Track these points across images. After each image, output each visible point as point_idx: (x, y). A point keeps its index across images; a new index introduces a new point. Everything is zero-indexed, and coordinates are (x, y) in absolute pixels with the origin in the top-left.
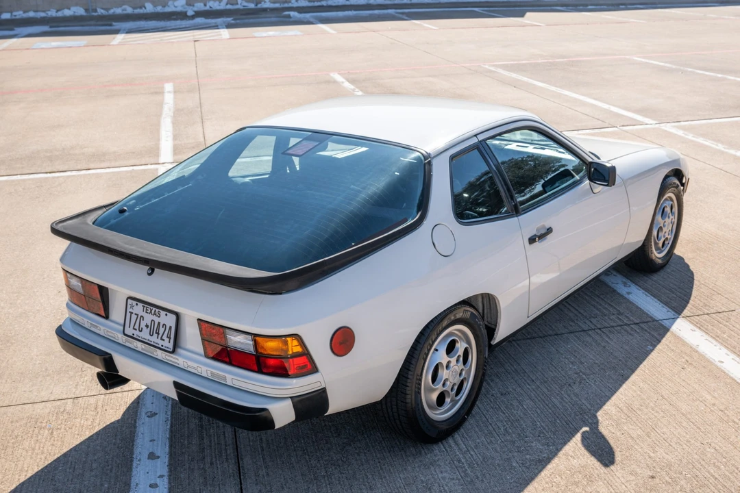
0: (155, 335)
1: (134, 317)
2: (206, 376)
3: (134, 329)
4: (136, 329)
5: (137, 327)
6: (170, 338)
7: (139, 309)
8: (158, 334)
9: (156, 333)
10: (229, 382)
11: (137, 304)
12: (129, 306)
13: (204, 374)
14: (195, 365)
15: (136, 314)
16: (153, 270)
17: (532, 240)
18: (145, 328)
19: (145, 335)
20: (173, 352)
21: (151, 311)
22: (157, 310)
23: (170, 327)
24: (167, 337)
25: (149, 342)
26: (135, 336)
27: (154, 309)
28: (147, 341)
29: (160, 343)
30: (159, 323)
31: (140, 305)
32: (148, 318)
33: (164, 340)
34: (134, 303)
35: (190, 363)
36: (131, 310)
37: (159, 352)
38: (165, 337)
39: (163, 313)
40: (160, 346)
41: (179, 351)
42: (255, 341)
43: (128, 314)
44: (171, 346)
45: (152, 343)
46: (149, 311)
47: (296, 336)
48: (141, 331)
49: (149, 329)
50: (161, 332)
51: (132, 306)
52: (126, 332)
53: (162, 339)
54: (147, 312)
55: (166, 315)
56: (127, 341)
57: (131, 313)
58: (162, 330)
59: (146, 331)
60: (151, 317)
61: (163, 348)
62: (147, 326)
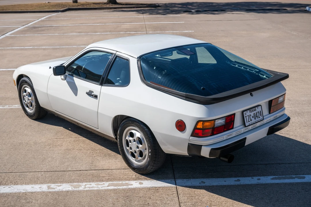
0: (256, 118)
1: (247, 117)
2: (272, 120)
3: (249, 122)
5: (250, 120)
8: (257, 117)
10: (278, 116)
12: (244, 115)
14: (269, 118)
19: (254, 121)
22: (254, 108)
23: (260, 111)
26: (251, 124)
27: (253, 109)
28: (255, 122)
29: (259, 119)
30: (256, 113)
31: (248, 111)
32: (252, 114)
34: (246, 112)
36: (246, 116)
38: (260, 116)
40: (259, 120)
43: (245, 118)
44: (262, 118)
48: (251, 121)
50: (258, 116)
51: (246, 114)
52: (246, 125)
53: (259, 117)
54: (251, 112)
55: (258, 108)
56: (245, 129)
57: (246, 117)
58: (258, 114)
59: (253, 119)
60: (253, 113)
61: (261, 120)
62: (253, 117)
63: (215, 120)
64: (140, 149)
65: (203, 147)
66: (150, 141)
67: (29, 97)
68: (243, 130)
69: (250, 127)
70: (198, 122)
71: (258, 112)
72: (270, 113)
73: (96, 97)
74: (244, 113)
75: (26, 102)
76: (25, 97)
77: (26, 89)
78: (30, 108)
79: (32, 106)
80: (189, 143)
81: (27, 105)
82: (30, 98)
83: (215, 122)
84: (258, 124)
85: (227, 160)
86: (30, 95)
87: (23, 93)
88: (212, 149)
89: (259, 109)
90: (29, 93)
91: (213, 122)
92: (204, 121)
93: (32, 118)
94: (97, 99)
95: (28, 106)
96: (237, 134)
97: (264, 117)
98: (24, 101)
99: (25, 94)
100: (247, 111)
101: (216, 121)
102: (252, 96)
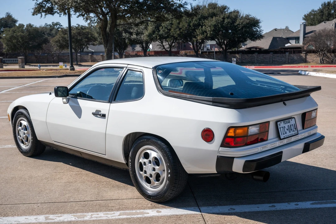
0: (291, 131)
1: (282, 129)
4: (284, 134)
6: (296, 129)
12: (278, 125)
13: (306, 136)
14: (304, 134)
15: (282, 127)
19: (288, 134)
20: (298, 134)
21: (287, 122)
22: (288, 120)
23: (294, 124)
25: (290, 136)
26: (285, 137)
27: (287, 120)
29: (293, 133)
30: (290, 125)
31: (282, 122)
32: (286, 126)
33: (294, 131)
34: (280, 122)
35: (302, 135)
36: (280, 127)
37: (293, 137)
43: (279, 129)
48: (286, 133)
50: (292, 129)
51: (280, 124)
52: (281, 138)
54: (285, 124)
55: (291, 120)
56: (280, 143)
57: (280, 128)
58: (292, 127)
59: (288, 132)
61: (295, 134)
62: (287, 130)
63: (248, 126)
64: (157, 171)
65: (235, 159)
66: (170, 159)
67: (24, 130)
68: (278, 143)
69: (285, 141)
70: (229, 129)
71: (292, 124)
72: (303, 128)
73: (104, 116)
74: (278, 123)
75: (21, 137)
76: (20, 131)
77: (22, 122)
78: (26, 144)
79: (27, 140)
80: (218, 156)
81: (22, 140)
82: (26, 132)
83: (248, 128)
84: (293, 139)
85: (261, 178)
86: (26, 129)
87: (18, 127)
88: (246, 162)
89: (292, 122)
90: (25, 127)
91: (246, 128)
92: (236, 128)
93: (26, 155)
94: (105, 119)
95: (23, 142)
96: (272, 147)
97: (299, 132)
98: (19, 137)
99: (20, 128)
101: (250, 127)
102: (286, 105)
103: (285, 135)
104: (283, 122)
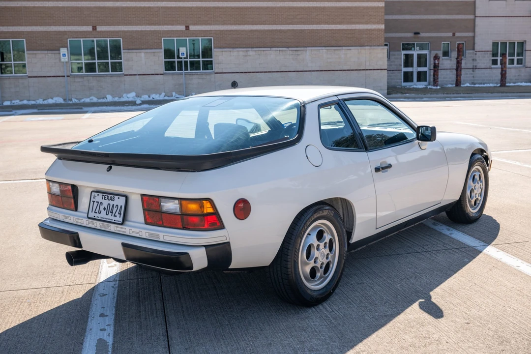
0: (110, 214)
1: (96, 204)
2: (145, 237)
3: (95, 212)
4: (96, 213)
5: (97, 211)
6: (120, 214)
7: (99, 198)
8: (112, 213)
9: (111, 212)
10: (161, 239)
11: (98, 195)
12: (92, 197)
13: (144, 236)
14: (137, 230)
15: (97, 202)
16: (110, 168)
17: (377, 170)
18: (103, 210)
19: (103, 215)
20: (122, 224)
21: (108, 197)
22: (112, 196)
23: (121, 206)
24: (119, 214)
25: (106, 220)
26: (96, 218)
27: (110, 196)
28: (104, 219)
29: (113, 218)
30: (113, 205)
31: (101, 195)
32: (105, 203)
33: (116, 216)
34: (96, 194)
35: (134, 230)
36: (94, 200)
37: (112, 225)
38: (117, 214)
39: (116, 197)
40: (113, 221)
41: (127, 223)
42: (181, 204)
43: (92, 203)
44: (121, 219)
45: (108, 220)
46: (106, 198)
47: (209, 200)
48: (99, 213)
49: (106, 210)
50: (114, 211)
51: (95, 197)
52: (89, 216)
53: (114, 216)
54: (105, 199)
55: (119, 198)
56: (89, 222)
57: (94, 202)
58: (115, 209)
59: (104, 212)
60: (108, 202)
61: (116, 222)
62: (104, 209)
68: (85, 222)
71: (118, 205)
74: (93, 194)
96: (76, 222)
100: (99, 194)
103: (98, 215)
104: (103, 195)
